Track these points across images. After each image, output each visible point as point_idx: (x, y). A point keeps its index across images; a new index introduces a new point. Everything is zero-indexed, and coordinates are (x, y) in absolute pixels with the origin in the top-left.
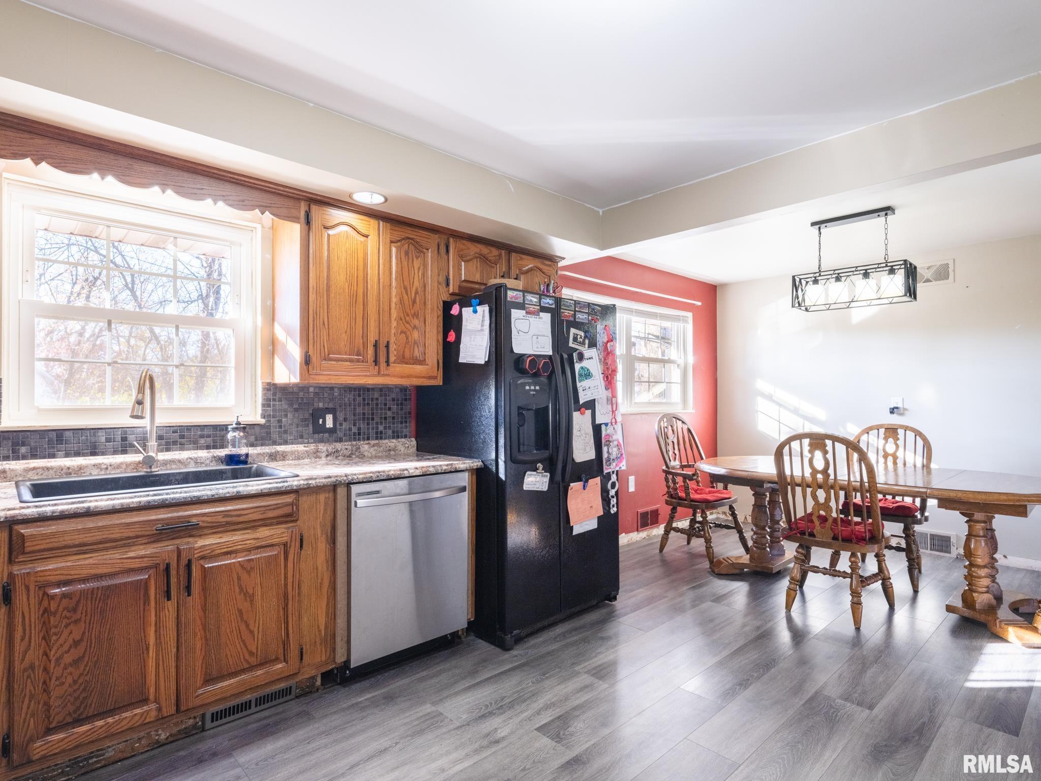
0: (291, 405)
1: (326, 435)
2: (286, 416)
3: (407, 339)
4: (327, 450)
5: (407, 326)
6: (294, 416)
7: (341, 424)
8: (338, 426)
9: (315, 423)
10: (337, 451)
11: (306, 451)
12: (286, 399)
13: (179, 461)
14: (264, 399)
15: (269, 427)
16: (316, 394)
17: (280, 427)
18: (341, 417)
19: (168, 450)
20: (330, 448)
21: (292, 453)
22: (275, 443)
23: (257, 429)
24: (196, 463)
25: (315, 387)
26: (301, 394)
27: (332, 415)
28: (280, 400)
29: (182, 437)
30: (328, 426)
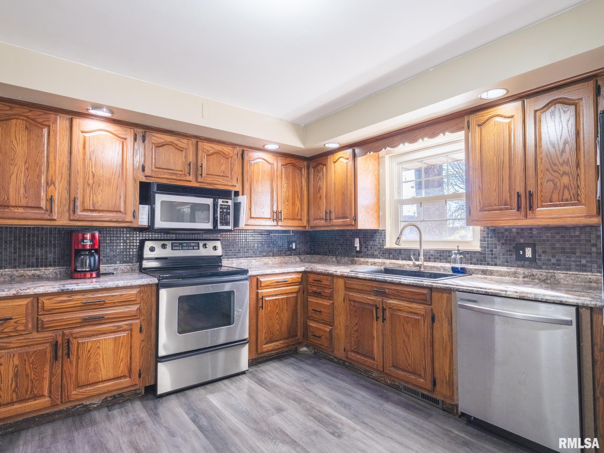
0: (499, 241)
1: (527, 263)
2: (496, 248)
3: (555, 185)
4: (524, 273)
5: (556, 174)
6: (502, 248)
7: (540, 256)
8: (537, 257)
9: (517, 253)
10: (533, 275)
11: (507, 272)
12: (496, 237)
13: (437, 267)
14: (481, 237)
15: (485, 254)
16: (518, 233)
17: (492, 254)
18: (539, 249)
19: (435, 261)
20: (527, 271)
21: (497, 271)
22: (488, 264)
23: (478, 255)
24: (444, 270)
25: (517, 229)
26: (507, 233)
27: (530, 248)
28: (491, 238)
29: (440, 256)
30: (527, 256)
